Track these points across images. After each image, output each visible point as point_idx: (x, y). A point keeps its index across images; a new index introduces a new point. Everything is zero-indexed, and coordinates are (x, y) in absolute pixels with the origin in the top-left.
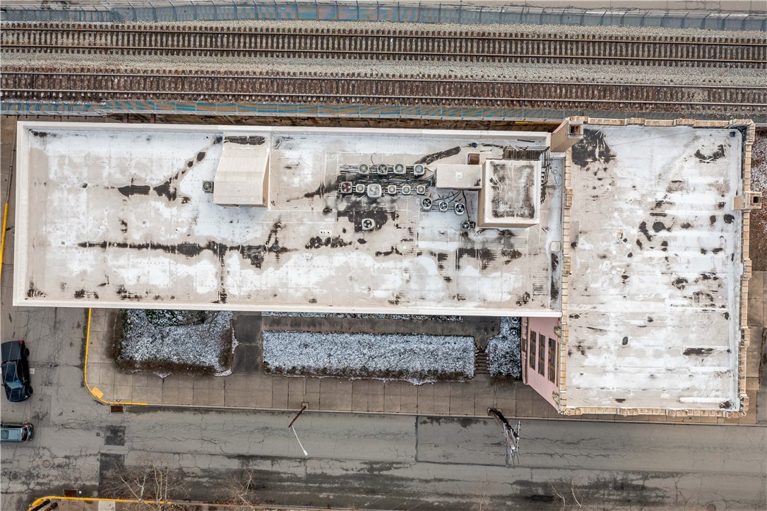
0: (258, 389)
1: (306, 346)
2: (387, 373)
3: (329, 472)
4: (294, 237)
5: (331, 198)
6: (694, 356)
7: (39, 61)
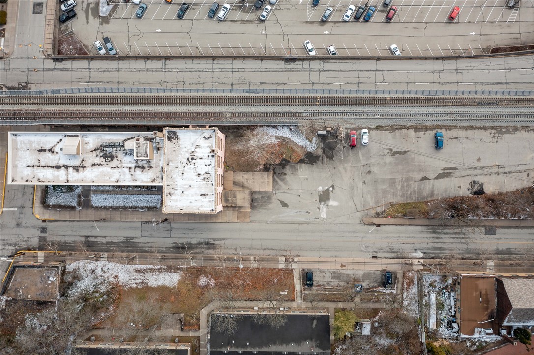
0: (90, 214)
1: (106, 199)
2: (132, 207)
3: (113, 241)
4: (88, 163)
5: (98, 152)
6: (203, 196)
7: (16, 108)
